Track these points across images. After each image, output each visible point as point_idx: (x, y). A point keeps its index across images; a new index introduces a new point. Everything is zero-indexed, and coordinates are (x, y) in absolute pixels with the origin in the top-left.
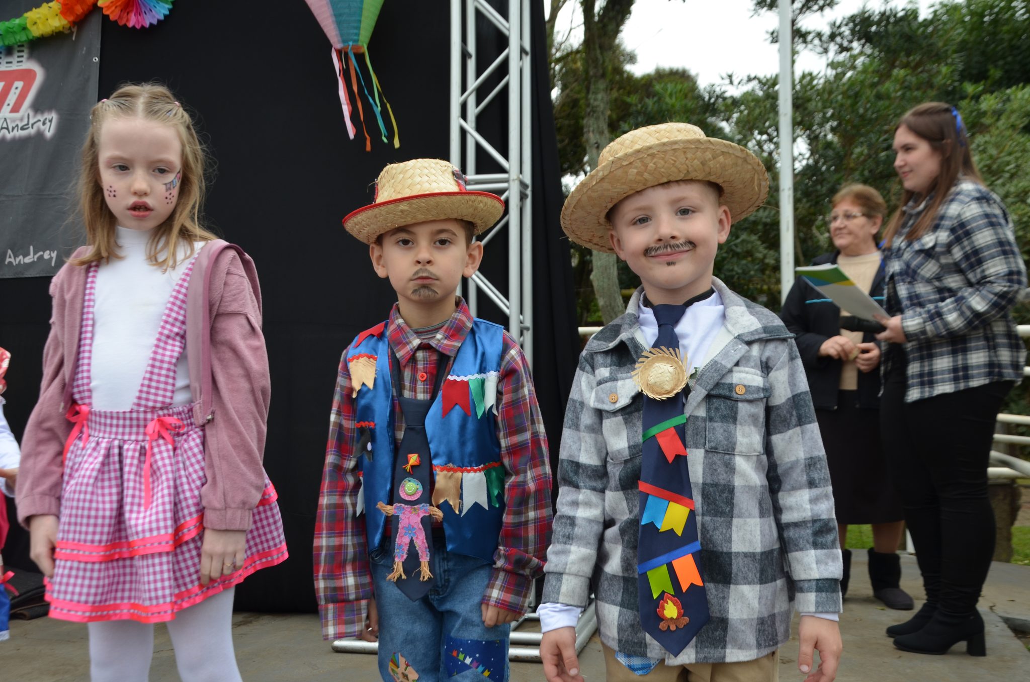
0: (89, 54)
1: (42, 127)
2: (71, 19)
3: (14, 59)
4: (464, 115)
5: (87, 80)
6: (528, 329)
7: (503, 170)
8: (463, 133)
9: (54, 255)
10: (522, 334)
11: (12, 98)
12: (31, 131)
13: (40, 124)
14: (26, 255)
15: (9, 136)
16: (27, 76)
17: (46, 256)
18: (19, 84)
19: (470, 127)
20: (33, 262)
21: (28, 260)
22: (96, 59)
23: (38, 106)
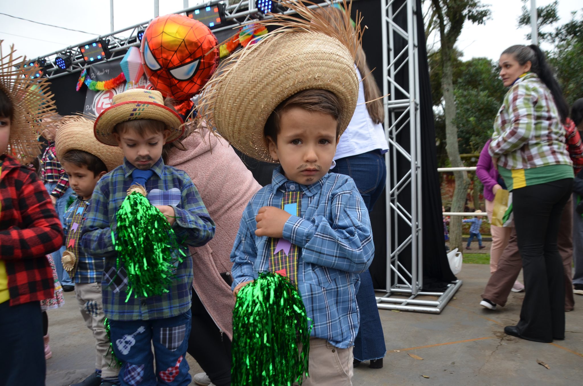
2: (230, 50)
4: (389, 75)
6: (419, 167)
7: (406, 97)
8: (389, 83)
10: (416, 170)
19: (392, 80)
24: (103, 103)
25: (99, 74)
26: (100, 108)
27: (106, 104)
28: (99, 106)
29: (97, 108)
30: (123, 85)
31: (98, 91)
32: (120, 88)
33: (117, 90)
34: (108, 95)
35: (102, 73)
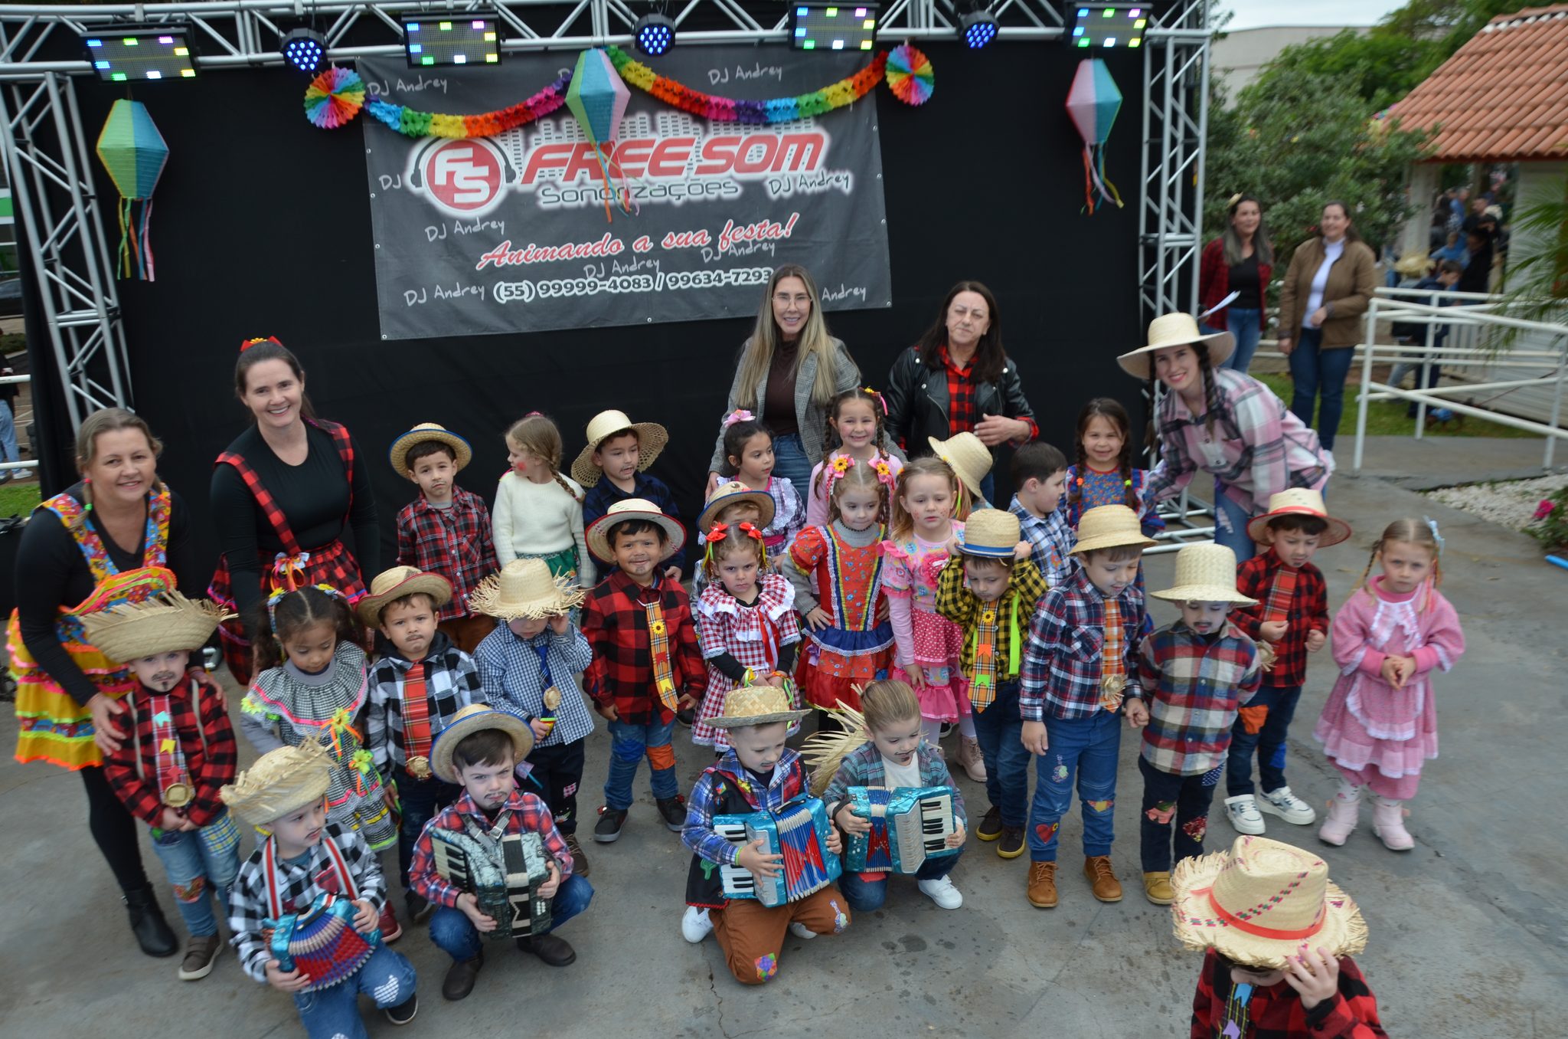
0: (870, 125)
1: (837, 185)
3: (802, 125)
5: (871, 145)
9: (864, 291)
11: (806, 158)
12: (826, 187)
13: (833, 181)
14: (839, 291)
15: (809, 190)
16: (816, 140)
17: (856, 292)
18: (810, 146)
20: (844, 299)
21: (841, 296)
22: (875, 128)
23: (831, 164)
24: (451, 175)
25: (400, 85)
26: (444, 188)
27: (466, 178)
28: (441, 180)
29: (436, 189)
30: (520, 133)
31: (418, 137)
32: (510, 137)
33: (501, 144)
34: (468, 152)
35: (419, 88)
